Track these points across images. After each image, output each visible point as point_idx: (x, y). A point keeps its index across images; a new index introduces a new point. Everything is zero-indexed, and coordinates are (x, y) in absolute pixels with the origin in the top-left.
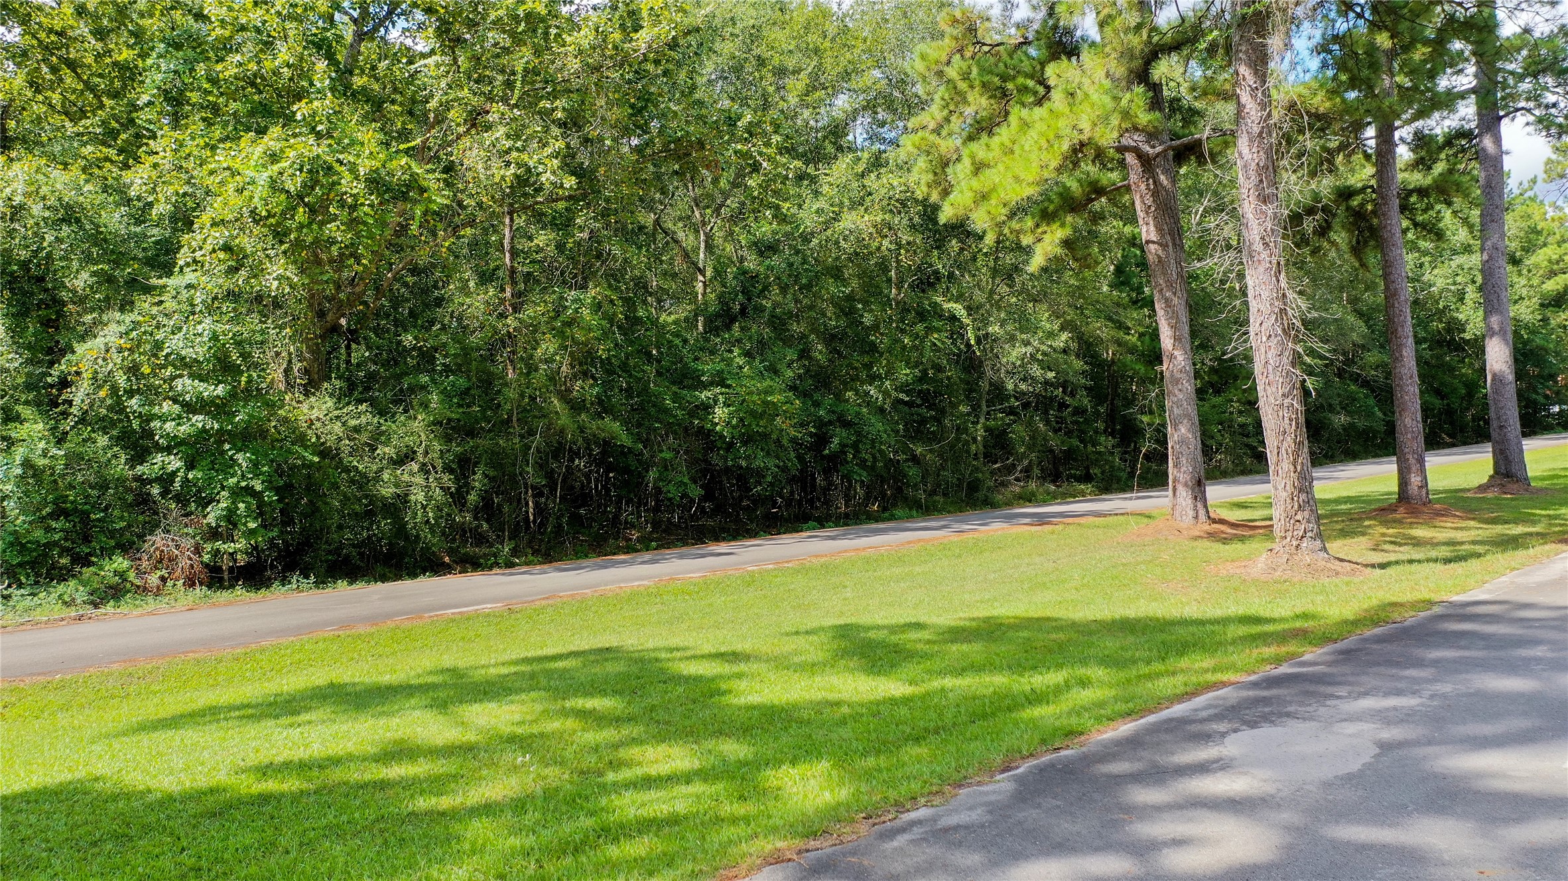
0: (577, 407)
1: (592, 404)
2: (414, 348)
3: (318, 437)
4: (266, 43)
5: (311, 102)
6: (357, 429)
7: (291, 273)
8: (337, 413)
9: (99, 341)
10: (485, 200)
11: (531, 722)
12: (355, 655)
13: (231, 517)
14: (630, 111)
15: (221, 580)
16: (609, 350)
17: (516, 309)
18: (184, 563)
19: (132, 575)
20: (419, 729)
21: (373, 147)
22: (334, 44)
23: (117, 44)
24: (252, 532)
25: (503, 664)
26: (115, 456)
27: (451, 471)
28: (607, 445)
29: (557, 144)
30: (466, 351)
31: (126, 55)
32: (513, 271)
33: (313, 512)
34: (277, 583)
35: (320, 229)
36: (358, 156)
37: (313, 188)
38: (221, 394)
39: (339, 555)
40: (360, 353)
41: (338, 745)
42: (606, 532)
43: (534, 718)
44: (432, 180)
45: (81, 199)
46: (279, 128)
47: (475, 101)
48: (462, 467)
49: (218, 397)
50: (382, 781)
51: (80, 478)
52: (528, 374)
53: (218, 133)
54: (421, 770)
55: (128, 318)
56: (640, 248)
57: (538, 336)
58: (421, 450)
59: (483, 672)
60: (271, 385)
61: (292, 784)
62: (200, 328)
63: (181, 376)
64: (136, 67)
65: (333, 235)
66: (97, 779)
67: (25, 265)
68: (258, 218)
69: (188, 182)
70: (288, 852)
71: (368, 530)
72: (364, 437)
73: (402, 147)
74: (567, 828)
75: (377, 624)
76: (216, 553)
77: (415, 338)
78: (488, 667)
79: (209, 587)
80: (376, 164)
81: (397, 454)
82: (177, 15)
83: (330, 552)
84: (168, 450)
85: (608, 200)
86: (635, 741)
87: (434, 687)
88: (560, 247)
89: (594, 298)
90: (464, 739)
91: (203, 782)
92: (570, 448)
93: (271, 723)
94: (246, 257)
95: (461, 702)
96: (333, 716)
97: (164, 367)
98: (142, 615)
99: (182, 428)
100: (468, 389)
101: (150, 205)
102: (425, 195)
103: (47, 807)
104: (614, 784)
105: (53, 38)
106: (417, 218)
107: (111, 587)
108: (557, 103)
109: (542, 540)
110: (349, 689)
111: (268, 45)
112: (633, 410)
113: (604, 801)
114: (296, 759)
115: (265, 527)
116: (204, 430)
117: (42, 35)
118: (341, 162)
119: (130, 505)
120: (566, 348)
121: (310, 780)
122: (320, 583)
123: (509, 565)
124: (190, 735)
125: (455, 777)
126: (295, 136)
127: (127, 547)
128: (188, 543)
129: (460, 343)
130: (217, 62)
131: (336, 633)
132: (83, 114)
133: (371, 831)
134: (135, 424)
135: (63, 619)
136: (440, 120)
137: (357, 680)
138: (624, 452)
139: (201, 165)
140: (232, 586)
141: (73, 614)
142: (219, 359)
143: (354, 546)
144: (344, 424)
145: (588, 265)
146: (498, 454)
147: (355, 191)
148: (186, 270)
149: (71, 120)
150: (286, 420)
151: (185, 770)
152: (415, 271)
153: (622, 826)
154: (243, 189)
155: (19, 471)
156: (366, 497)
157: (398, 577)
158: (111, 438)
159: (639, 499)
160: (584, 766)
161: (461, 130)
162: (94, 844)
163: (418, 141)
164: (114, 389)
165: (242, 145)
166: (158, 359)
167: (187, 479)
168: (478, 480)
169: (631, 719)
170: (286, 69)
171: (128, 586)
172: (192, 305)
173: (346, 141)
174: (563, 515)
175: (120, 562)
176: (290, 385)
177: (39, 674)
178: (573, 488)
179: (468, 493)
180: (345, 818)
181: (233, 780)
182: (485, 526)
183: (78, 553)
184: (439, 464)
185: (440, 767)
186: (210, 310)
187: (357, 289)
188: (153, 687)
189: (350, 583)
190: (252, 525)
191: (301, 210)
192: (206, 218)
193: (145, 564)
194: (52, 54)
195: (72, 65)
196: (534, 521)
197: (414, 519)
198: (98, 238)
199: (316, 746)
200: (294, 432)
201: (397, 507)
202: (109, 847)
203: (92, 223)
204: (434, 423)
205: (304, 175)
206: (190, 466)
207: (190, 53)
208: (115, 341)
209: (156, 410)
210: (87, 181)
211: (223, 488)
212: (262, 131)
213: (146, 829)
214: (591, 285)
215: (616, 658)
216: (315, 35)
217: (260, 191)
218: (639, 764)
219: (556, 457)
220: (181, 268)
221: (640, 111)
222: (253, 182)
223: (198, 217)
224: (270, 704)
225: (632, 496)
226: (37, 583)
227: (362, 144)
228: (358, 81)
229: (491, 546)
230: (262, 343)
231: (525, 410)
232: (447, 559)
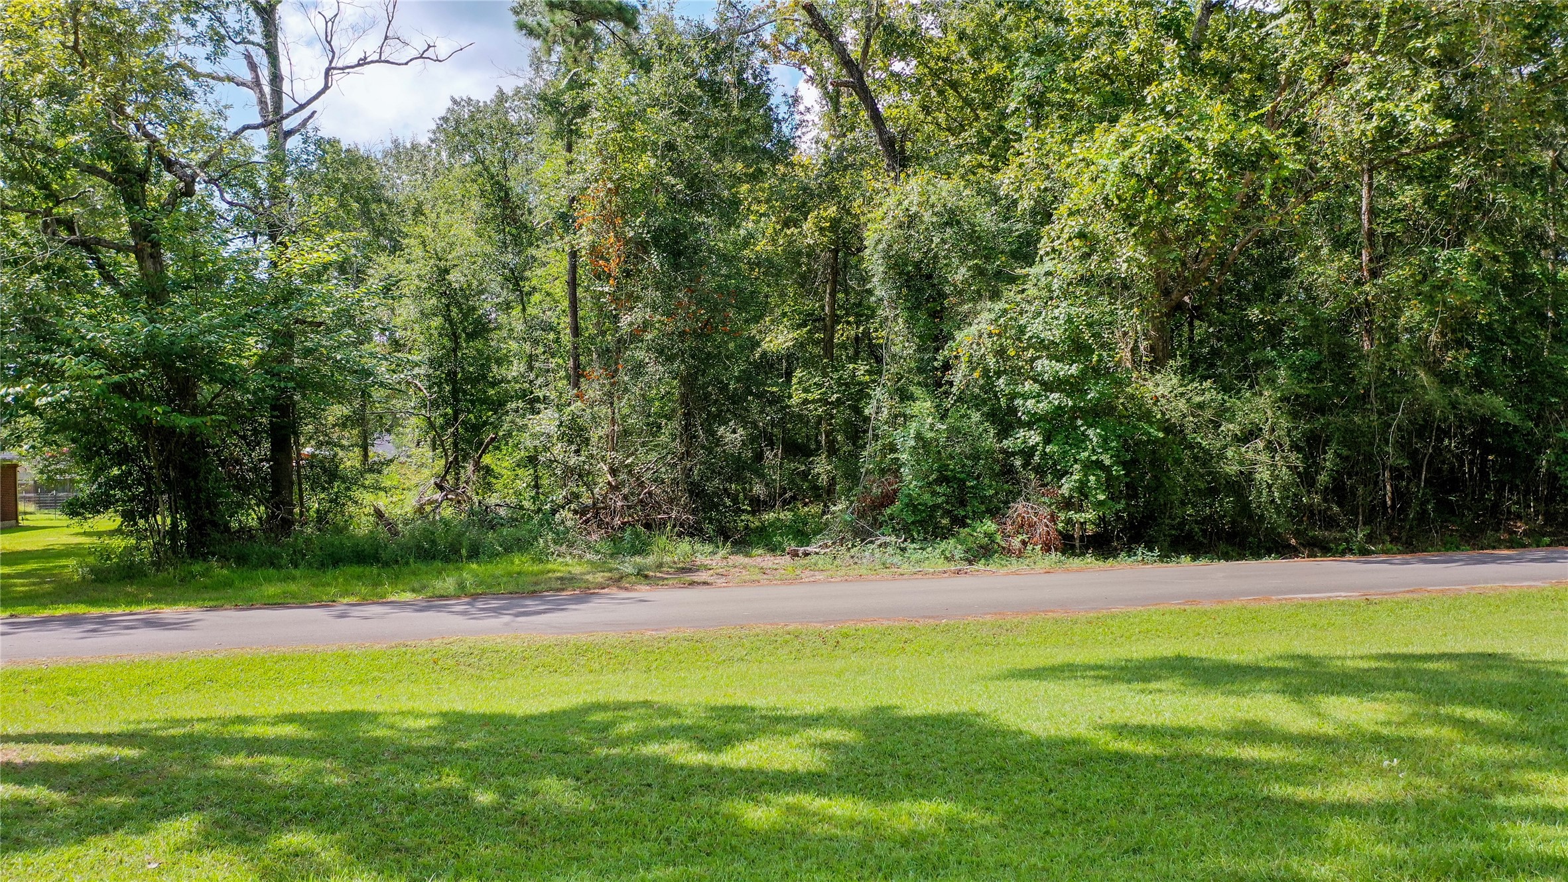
0: (1447, 379)
1: (1467, 375)
2: (1261, 322)
3: (1163, 414)
4: (1117, 34)
5: (1160, 84)
6: (1201, 406)
7: (1141, 255)
8: (1181, 390)
9: (974, 329)
10: (1342, 159)
11: (1399, 724)
12: (1201, 631)
13: (1082, 489)
14: (1525, 32)
15: (1073, 547)
16: (1490, 315)
17: (1374, 274)
18: (1041, 529)
19: (998, 538)
20: (1271, 714)
21: (1223, 120)
22: (1183, 22)
23: (989, 60)
24: (1101, 504)
25: (1362, 658)
26: (986, 431)
27: (1298, 449)
28: (1485, 424)
29: (1430, 87)
30: (1316, 322)
31: (997, 68)
32: (1371, 234)
33: (1157, 487)
34: (1123, 554)
35: (1169, 209)
36: (1207, 130)
37: (1161, 169)
38: (1075, 373)
39: (1182, 531)
40: (1201, 329)
41: (1188, 718)
42: (1483, 522)
43: (1401, 720)
44: (1284, 146)
45: (961, 203)
46: (1130, 114)
47: (1334, 53)
48: (1312, 445)
49: (1072, 375)
50: (1235, 760)
51: (958, 450)
52: (1389, 345)
53: (1074, 126)
54: (1275, 756)
55: (999, 306)
56: (1533, 193)
57: (1401, 303)
58: (1267, 427)
59: (1339, 663)
60: (1118, 364)
61: (1146, 748)
62: (1056, 312)
63: (1039, 357)
64: (1005, 78)
65: (1181, 213)
66: (978, 715)
67: (917, 265)
68: (1109, 203)
69: (1048, 178)
70: (1144, 813)
71: (1211, 508)
72: (1208, 414)
73: (1252, 115)
74: (1448, 848)
75: (1222, 602)
76: (1069, 521)
77: (1262, 312)
78: (1344, 658)
79: (1064, 553)
80: (1225, 136)
81: (1241, 431)
82: (1039, 24)
83: (1172, 527)
84: (1029, 425)
85: (1492, 141)
86: (1531, 765)
87: (1286, 672)
88: (1429, 201)
89: (1472, 256)
90: (1321, 731)
91: (1066, 732)
92: (1439, 426)
93: (1124, 687)
94: (1098, 242)
95: (1316, 692)
96: (1182, 688)
97: (1025, 349)
98: (1008, 574)
99: (1041, 405)
100: (1320, 363)
101: (1015, 203)
102: (1277, 162)
103: (940, 732)
104: (1507, 809)
105: (941, 64)
106: (1268, 187)
107: (981, 547)
108: (1431, 40)
109: (1402, 527)
110: (1197, 663)
111: (1121, 35)
112: (1520, 382)
113: (1493, 827)
114: (1149, 724)
115: (1112, 499)
116: (1059, 407)
117: (932, 64)
118: (1189, 139)
119: (997, 475)
120: (1435, 314)
121: (1163, 747)
122: (1164, 557)
123: (1364, 552)
124: (1052, 687)
125: (1312, 768)
126: (1145, 119)
127: (995, 512)
128: (1045, 511)
129: (1310, 314)
130: (1074, 61)
131: (1182, 607)
132: (962, 128)
133: (1225, 807)
134: (1003, 402)
135: (945, 572)
136: (1292, 81)
137: (1203, 656)
138: (1508, 431)
139: (1059, 160)
140: (1083, 554)
141: (953, 568)
142: (1073, 340)
143: (1197, 522)
144: (1189, 400)
145: (1466, 219)
146: (1353, 431)
147: (1203, 167)
148: (1046, 259)
149: (953, 135)
150: (1132, 397)
151: (1050, 718)
152: (1261, 243)
153: (1518, 858)
154: (1097, 177)
155: (913, 443)
156: (1209, 474)
157: (1241, 557)
158: (982, 415)
159: (1528, 487)
160: (1466, 783)
161: (1315, 88)
162: (979, 771)
163: (1269, 107)
164: (986, 371)
165: (1096, 136)
166: (1021, 342)
167: (1046, 454)
168: (1329, 459)
169: (1525, 738)
170: (1136, 56)
171: (996, 546)
172: (1051, 291)
173: (1195, 117)
174: (1428, 501)
175: (989, 526)
176: (1136, 364)
177: (930, 617)
178: (1440, 470)
179: (1317, 473)
180: (1198, 790)
181: (1091, 735)
182: (1336, 508)
183: (956, 516)
184: (1287, 442)
185: (1294, 756)
186: (1066, 294)
187: (1202, 266)
188: (1019, 640)
189: (1194, 560)
190: (1102, 497)
191: (1151, 192)
192: (1063, 209)
193: (1009, 528)
194: (940, 78)
195: (954, 85)
196: (1393, 506)
197: (1258, 498)
198: (973, 237)
199: (1167, 715)
200: (1140, 409)
201: (1240, 485)
202: (990, 776)
203: (969, 223)
204: (1281, 400)
205: (1154, 156)
206: (1048, 441)
207: (1050, 57)
208: (985, 327)
209: (1019, 389)
210: (965, 187)
211: (1076, 461)
212: (1114, 120)
213: (1020, 766)
214: (1468, 241)
215: (1503, 667)
216: (1164, 17)
217: (1112, 178)
218: (1539, 792)
219: (1420, 436)
220: (1041, 257)
221: (1537, 32)
222: (1106, 170)
223: (1055, 209)
224: (1122, 669)
225: (1518, 482)
226: (925, 539)
227: (1211, 119)
228: (1205, 56)
229: (1343, 530)
230: (1111, 323)
231: (1385, 384)
232: (1293, 542)
